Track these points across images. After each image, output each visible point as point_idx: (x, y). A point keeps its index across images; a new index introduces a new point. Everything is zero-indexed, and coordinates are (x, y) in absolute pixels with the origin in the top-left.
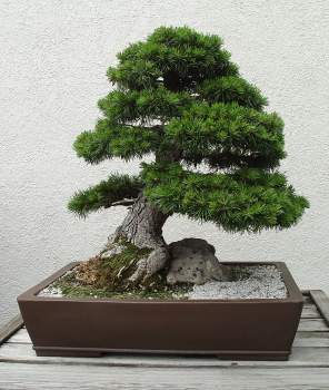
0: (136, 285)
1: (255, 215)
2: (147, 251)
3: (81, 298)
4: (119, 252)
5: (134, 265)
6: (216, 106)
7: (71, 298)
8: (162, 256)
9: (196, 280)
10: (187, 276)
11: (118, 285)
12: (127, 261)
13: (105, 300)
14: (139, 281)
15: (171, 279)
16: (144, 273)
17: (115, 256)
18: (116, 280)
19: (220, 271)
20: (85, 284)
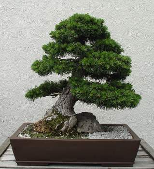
0: (64, 133)
1: (122, 102)
2: (68, 118)
3: (40, 138)
4: (55, 118)
5: (63, 124)
7: (34, 138)
8: (76, 120)
9: (90, 131)
10: (85, 129)
11: (56, 133)
12: (59, 122)
13: (51, 139)
14: (65, 131)
15: (79, 130)
16: (68, 127)
17: (53, 119)
18: (55, 130)
19: (100, 128)
20: (39, 132)
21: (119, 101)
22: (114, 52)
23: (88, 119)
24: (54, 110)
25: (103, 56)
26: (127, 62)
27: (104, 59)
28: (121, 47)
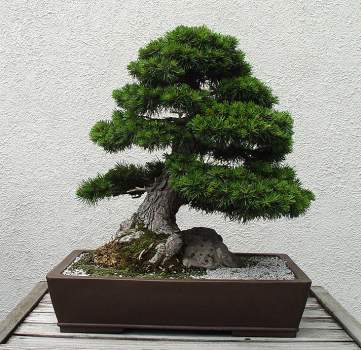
0: (155, 268)
2: (163, 237)
3: (107, 277)
4: (137, 237)
5: (153, 248)
6: (235, 105)
7: (96, 276)
8: (179, 241)
9: (209, 265)
10: (199, 261)
11: (140, 266)
12: (147, 245)
13: (129, 278)
14: (159, 263)
15: (185, 262)
16: (163, 256)
17: (133, 240)
18: (137, 262)
19: (230, 259)
21: (266, 202)
22: (257, 103)
23: (204, 240)
24: (136, 222)
25: (233, 112)
26: (285, 123)
27: (236, 117)
28: (273, 93)
